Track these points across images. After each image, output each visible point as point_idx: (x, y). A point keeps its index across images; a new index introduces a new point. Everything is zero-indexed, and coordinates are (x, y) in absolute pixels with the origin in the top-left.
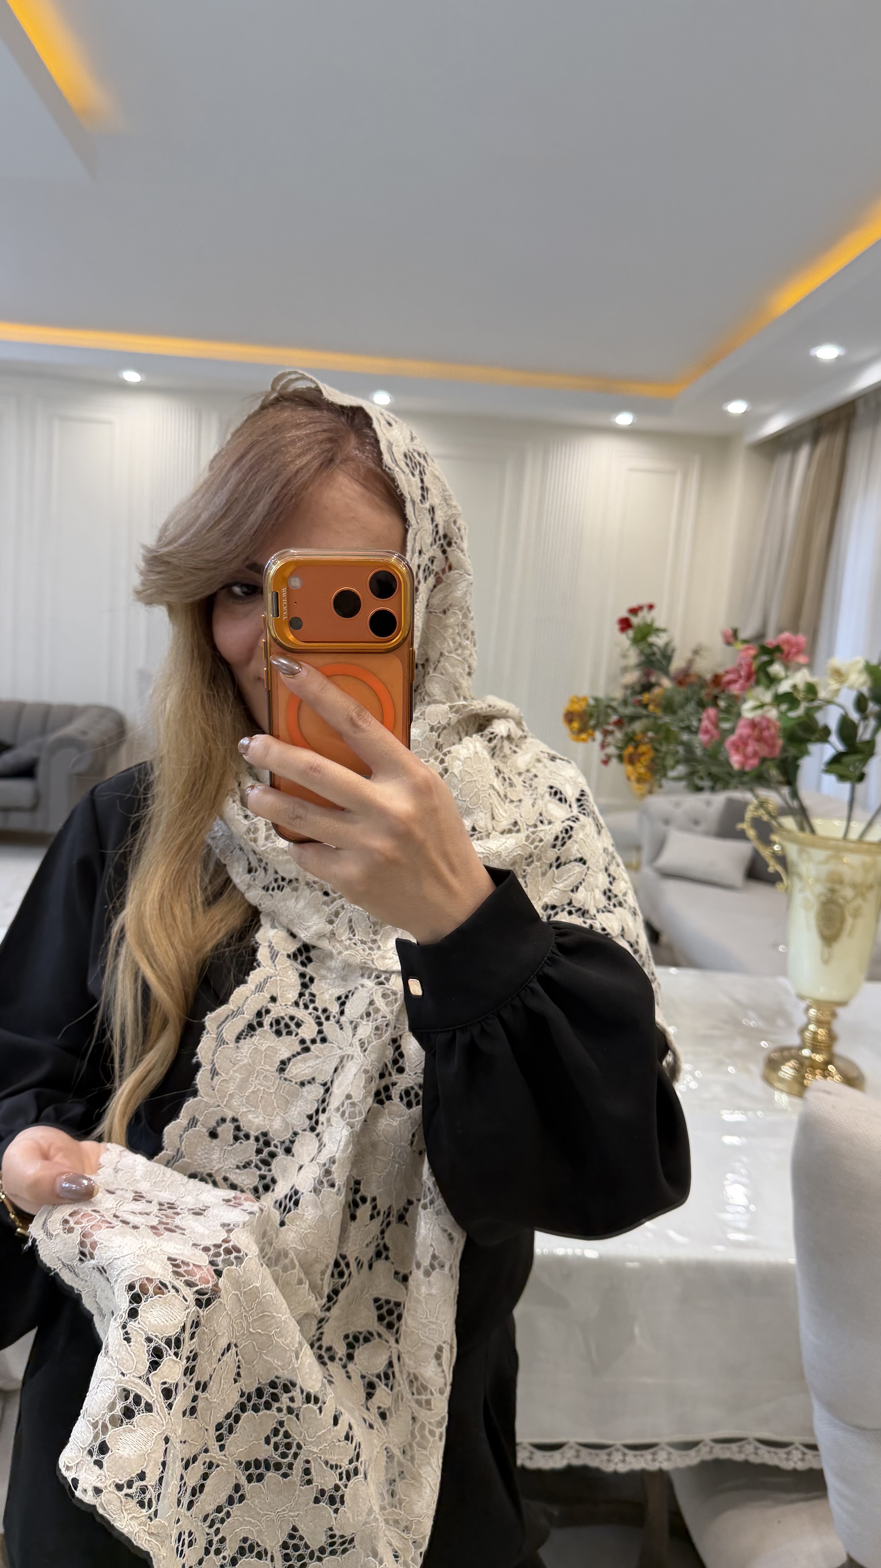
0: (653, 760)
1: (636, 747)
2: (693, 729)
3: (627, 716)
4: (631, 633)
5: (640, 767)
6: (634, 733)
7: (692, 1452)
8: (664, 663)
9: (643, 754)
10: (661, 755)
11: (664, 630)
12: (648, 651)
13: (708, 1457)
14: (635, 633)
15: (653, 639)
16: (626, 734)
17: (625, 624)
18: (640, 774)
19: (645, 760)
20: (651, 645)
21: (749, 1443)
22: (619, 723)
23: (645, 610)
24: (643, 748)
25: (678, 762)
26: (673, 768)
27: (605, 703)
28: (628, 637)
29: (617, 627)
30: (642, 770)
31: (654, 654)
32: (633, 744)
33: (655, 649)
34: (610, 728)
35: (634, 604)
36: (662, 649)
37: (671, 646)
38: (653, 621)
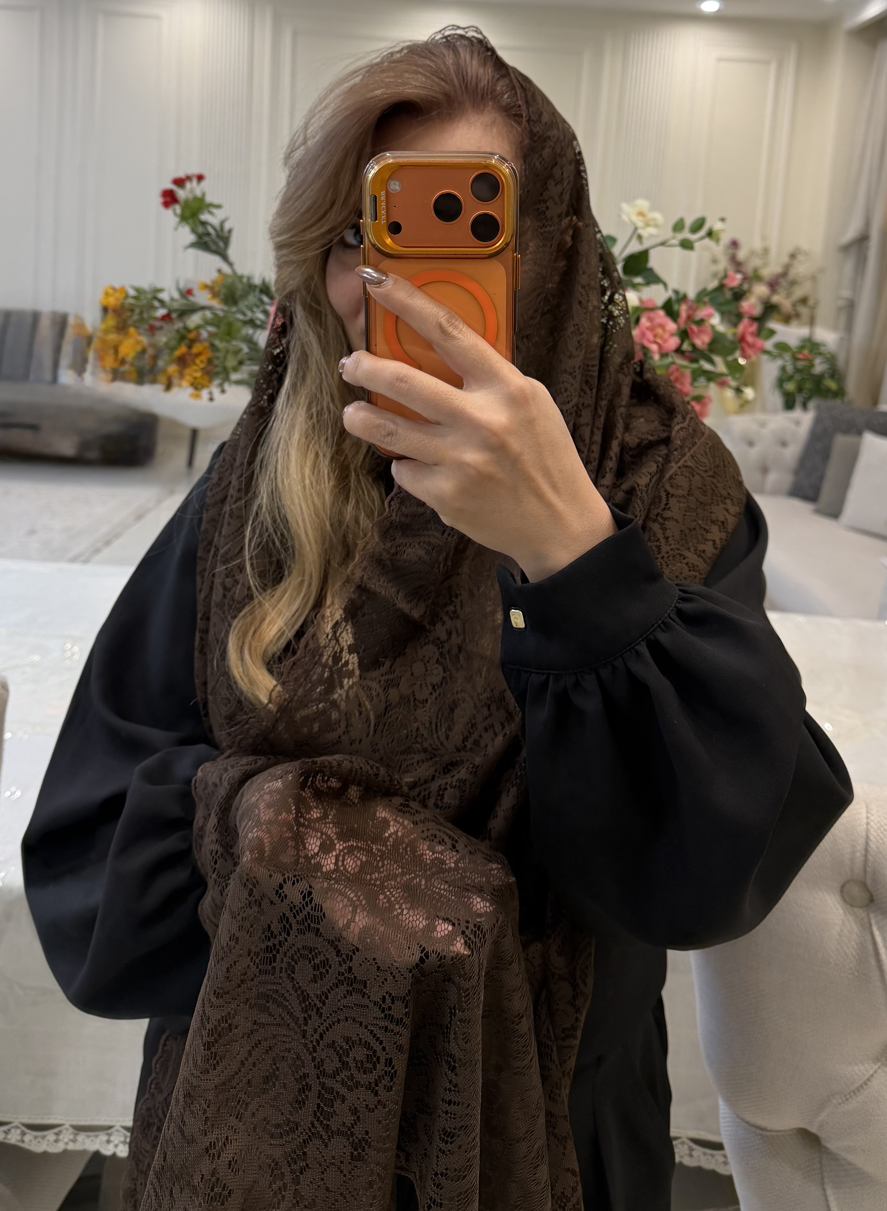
0: (210, 361)
1: (190, 347)
2: (258, 322)
3: (176, 310)
4: (178, 208)
5: (196, 371)
6: (187, 329)
9: (198, 354)
10: (220, 355)
11: (219, 207)
12: (200, 229)
14: (183, 209)
15: (205, 217)
16: (177, 332)
17: (169, 198)
18: (195, 378)
19: (201, 363)
20: (204, 224)
22: (166, 319)
23: (195, 181)
26: (235, 369)
27: (149, 295)
28: (175, 214)
29: (160, 200)
30: (198, 374)
31: (208, 234)
32: (187, 341)
33: (210, 230)
34: (159, 324)
35: (181, 174)
36: (218, 228)
37: (227, 226)
38: (204, 195)
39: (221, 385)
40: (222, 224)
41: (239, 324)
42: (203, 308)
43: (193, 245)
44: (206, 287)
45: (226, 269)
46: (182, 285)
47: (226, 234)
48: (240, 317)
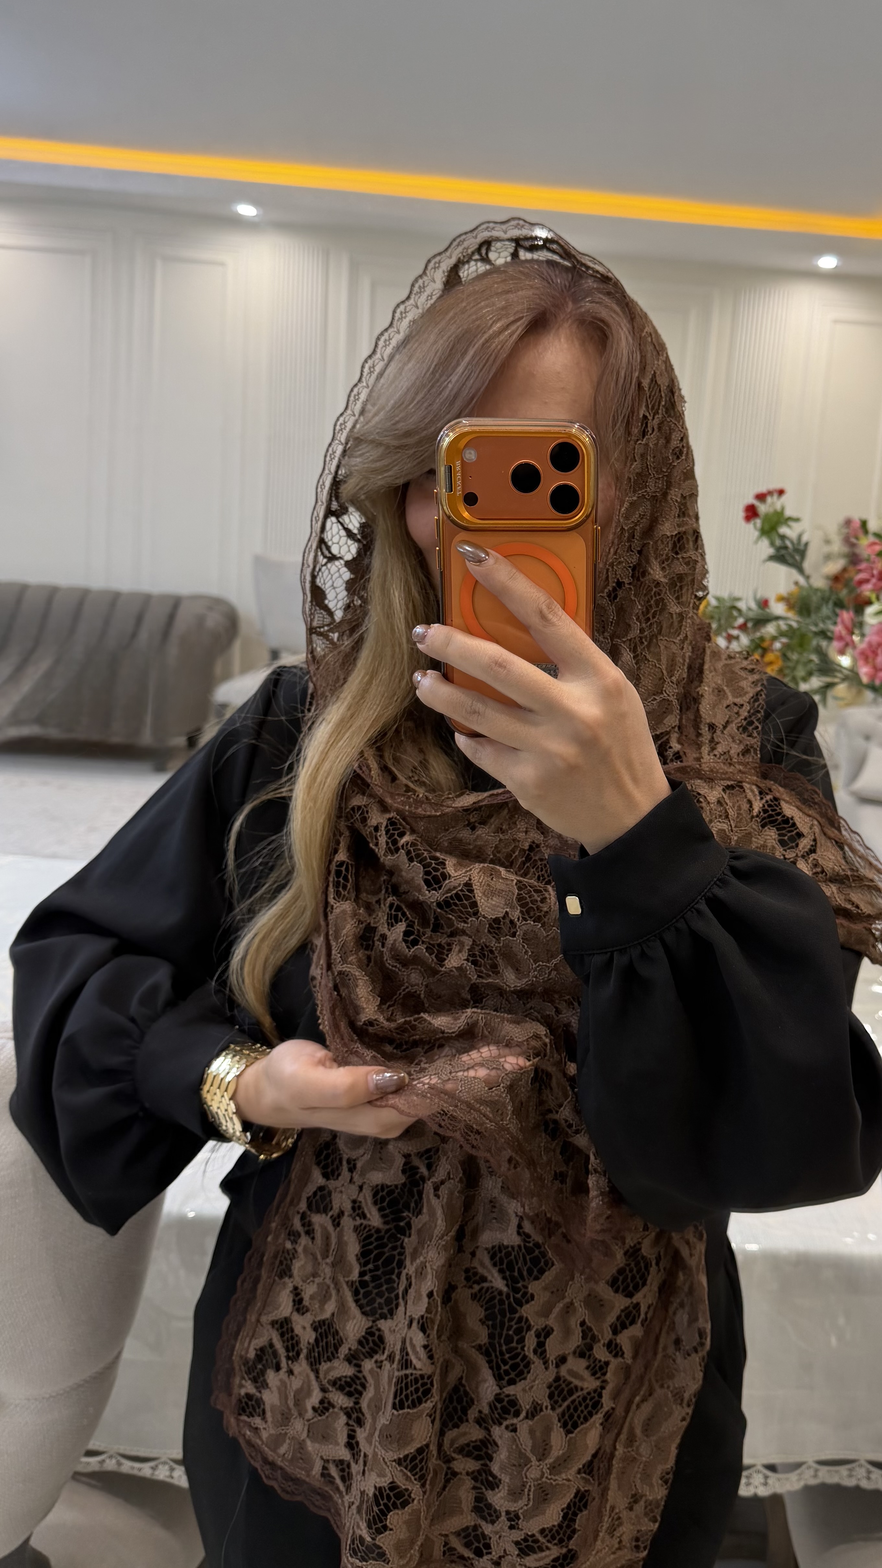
2: (829, 634)
3: (751, 619)
4: (758, 522)
6: (762, 639)
7: (793, 1476)
8: (798, 558)
9: (771, 663)
10: (790, 664)
12: (778, 542)
13: (813, 1482)
16: (752, 641)
17: (751, 513)
20: (783, 537)
21: (861, 1466)
22: (743, 628)
24: (770, 657)
25: (810, 674)
27: (728, 604)
29: (741, 514)
31: (786, 548)
32: (760, 651)
33: (788, 543)
34: (735, 632)
35: (763, 489)
36: (795, 541)
37: (805, 538)
38: (783, 508)
40: (800, 537)
41: (811, 635)
42: (777, 618)
43: (772, 558)
44: (781, 599)
45: (802, 580)
46: (759, 596)
47: (802, 547)
48: (814, 629)
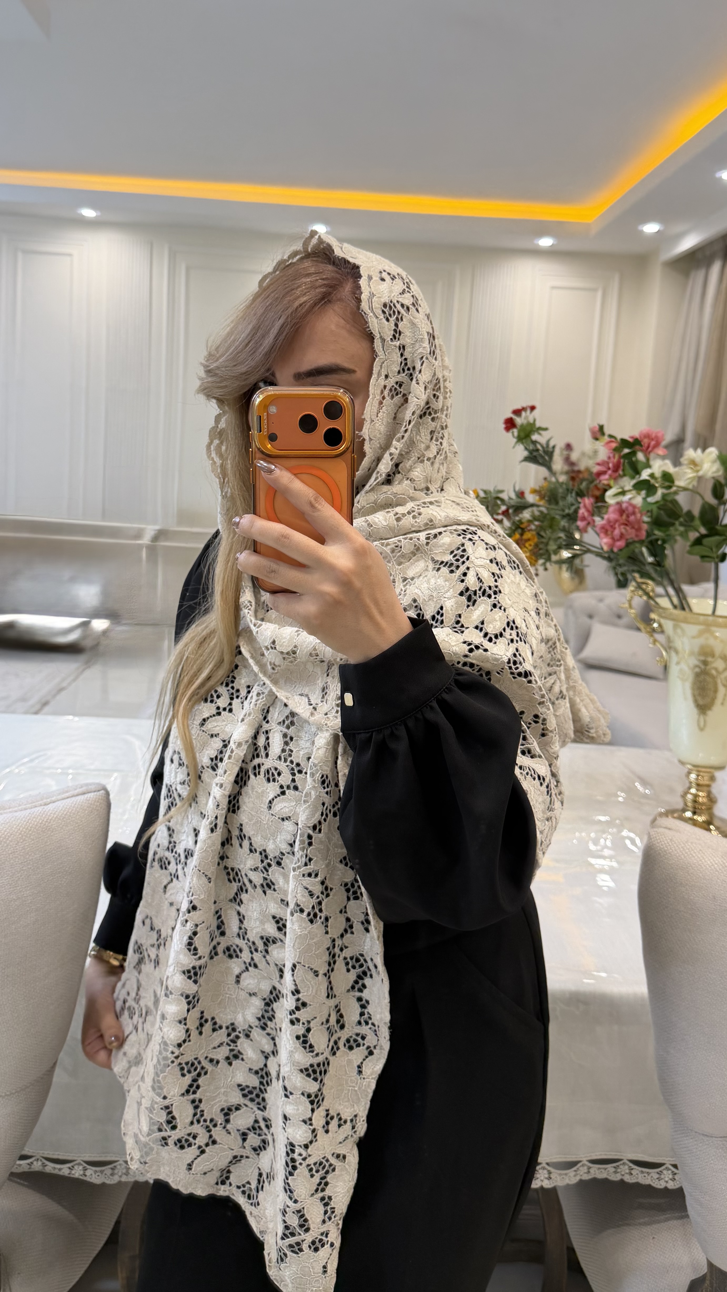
0: (536, 545)
3: (513, 506)
4: (515, 431)
6: (520, 521)
8: (547, 458)
10: (545, 541)
11: (546, 429)
12: (531, 447)
13: (586, 1177)
14: (519, 432)
15: (535, 437)
16: (514, 523)
17: (510, 424)
19: (531, 543)
20: (534, 443)
22: (506, 513)
23: (528, 411)
24: (527, 535)
25: (560, 547)
26: (557, 552)
27: (494, 495)
28: (513, 435)
29: (503, 426)
30: (530, 553)
31: (538, 450)
32: (520, 531)
33: (539, 447)
34: (500, 517)
35: (519, 407)
36: (545, 446)
38: (535, 420)
39: (544, 564)
40: (548, 442)
41: (558, 518)
42: (532, 505)
43: (526, 459)
44: (534, 491)
45: (550, 476)
46: (517, 489)
47: (551, 450)
48: (560, 513)
